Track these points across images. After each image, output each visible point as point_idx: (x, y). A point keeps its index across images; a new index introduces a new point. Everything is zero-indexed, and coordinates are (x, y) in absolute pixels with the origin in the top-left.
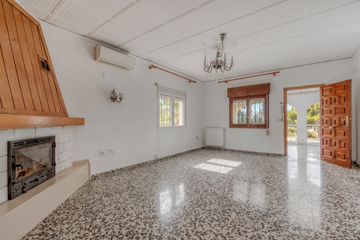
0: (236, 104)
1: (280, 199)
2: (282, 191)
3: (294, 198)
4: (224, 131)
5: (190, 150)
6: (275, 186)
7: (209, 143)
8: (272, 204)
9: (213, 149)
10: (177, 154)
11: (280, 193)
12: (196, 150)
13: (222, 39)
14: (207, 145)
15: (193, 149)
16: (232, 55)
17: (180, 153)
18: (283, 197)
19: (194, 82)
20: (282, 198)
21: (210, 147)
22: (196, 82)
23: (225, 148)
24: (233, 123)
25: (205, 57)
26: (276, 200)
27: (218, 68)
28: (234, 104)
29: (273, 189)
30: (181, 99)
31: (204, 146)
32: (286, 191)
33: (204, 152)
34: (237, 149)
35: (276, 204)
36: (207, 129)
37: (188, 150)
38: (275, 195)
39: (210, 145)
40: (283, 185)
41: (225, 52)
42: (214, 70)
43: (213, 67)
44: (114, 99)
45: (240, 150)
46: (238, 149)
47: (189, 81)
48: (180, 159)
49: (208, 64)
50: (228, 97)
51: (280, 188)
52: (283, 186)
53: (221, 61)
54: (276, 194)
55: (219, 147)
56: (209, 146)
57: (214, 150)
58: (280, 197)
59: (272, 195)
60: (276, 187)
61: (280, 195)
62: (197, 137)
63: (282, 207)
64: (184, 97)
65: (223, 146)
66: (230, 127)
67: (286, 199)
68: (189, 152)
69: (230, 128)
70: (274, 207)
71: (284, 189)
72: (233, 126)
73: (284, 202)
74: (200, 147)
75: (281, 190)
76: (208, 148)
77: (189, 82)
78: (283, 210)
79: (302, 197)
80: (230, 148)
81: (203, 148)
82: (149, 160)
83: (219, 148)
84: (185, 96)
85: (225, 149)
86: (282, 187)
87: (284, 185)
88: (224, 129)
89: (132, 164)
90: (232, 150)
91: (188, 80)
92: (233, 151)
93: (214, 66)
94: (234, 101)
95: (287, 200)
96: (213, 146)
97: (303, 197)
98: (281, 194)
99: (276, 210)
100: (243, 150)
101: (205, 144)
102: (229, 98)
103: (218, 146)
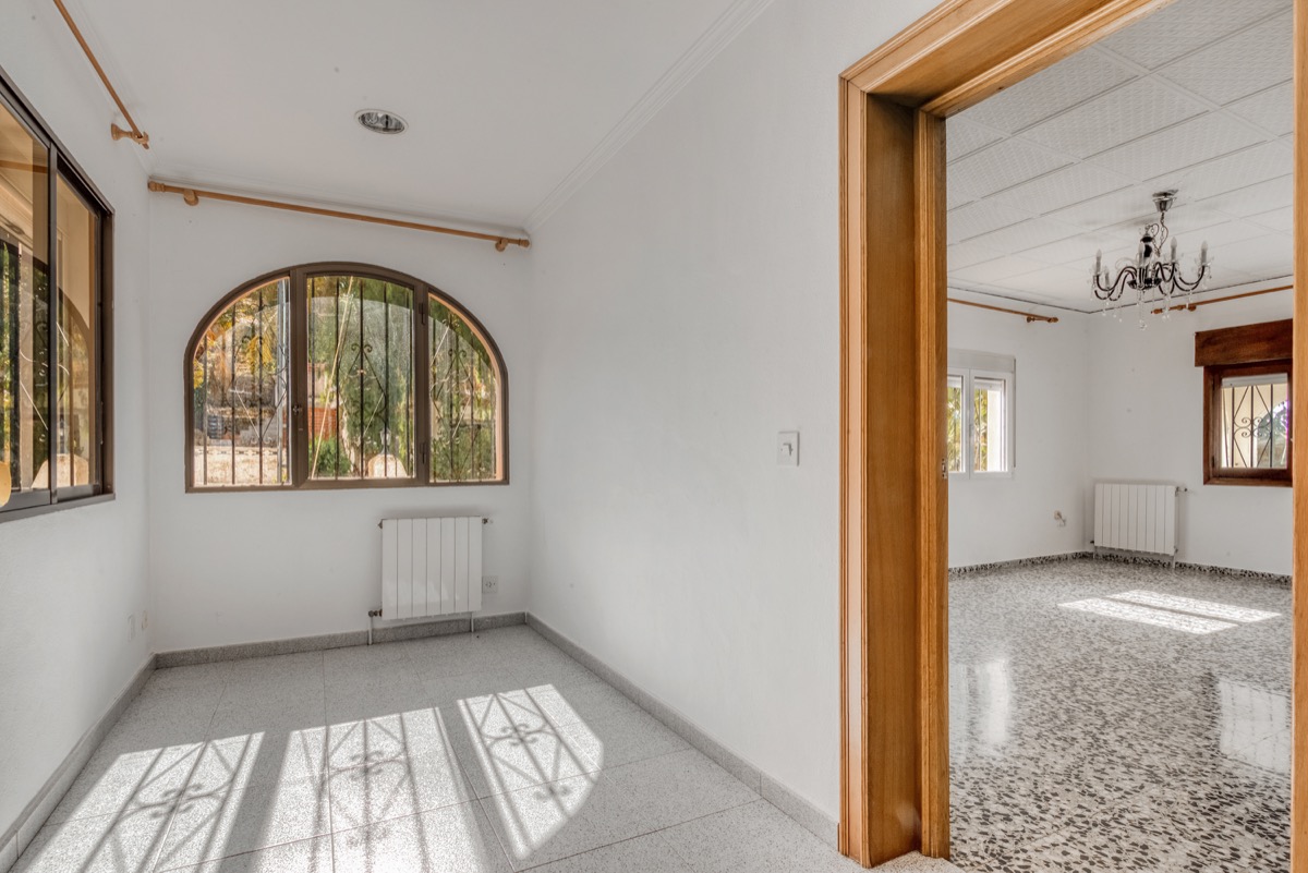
0: (1240, 391)
4: (1176, 495)
5: (1030, 557)
7: (1106, 540)
9: (1126, 561)
10: (984, 567)
12: (1053, 560)
13: (1163, 206)
14: (1102, 548)
15: (1043, 555)
16: (1205, 243)
17: (993, 562)
19: (1049, 320)
21: (1115, 554)
22: (1056, 320)
23: (1181, 561)
24: (1224, 465)
25: (1099, 259)
27: (1146, 288)
28: (1226, 392)
30: (999, 383)
31: (1089, 549)
33: (1087, 568)
34: (1237, 565)
36: (1099, 487)
37: (1023, 557)
39: (1116, 546)
41: (1174, 241)
42: (1130, 294)
43: (1126, 285)
45: (1254, 570)
46: (1245, 569)
47: (1026, 317)
48: (997, 581)
49: (1107, 278)
50: (1198, 364)
53: (1158, 266)
55: (1155, 554)
56: (1111, 549)
57: (1131, 566)
62: (1059, 514)
64: (1008, 376)
65: (1171, 552)
66: (1207, 480)
68: (1025, 565)
69: (1205, 483)
72: (1220, 476)
74: (1070, 551)
76: (1105, 557)
77: (1029, 320)
80: (1206, 563)
81: (1084, 557)
83: (1156, 558)
84: (1014, 372)
85: (1182, 567)
88: (1178, 489)
90: (1213, 570)
91: (1020, 316)
92: (1218, 573)
93: (1133, 283)
94: (1225, 381)
96: (1128, 551)
100: (1271, 572)
101: (1093, 542)
102: (1201, 369)
103: (1151, 550)
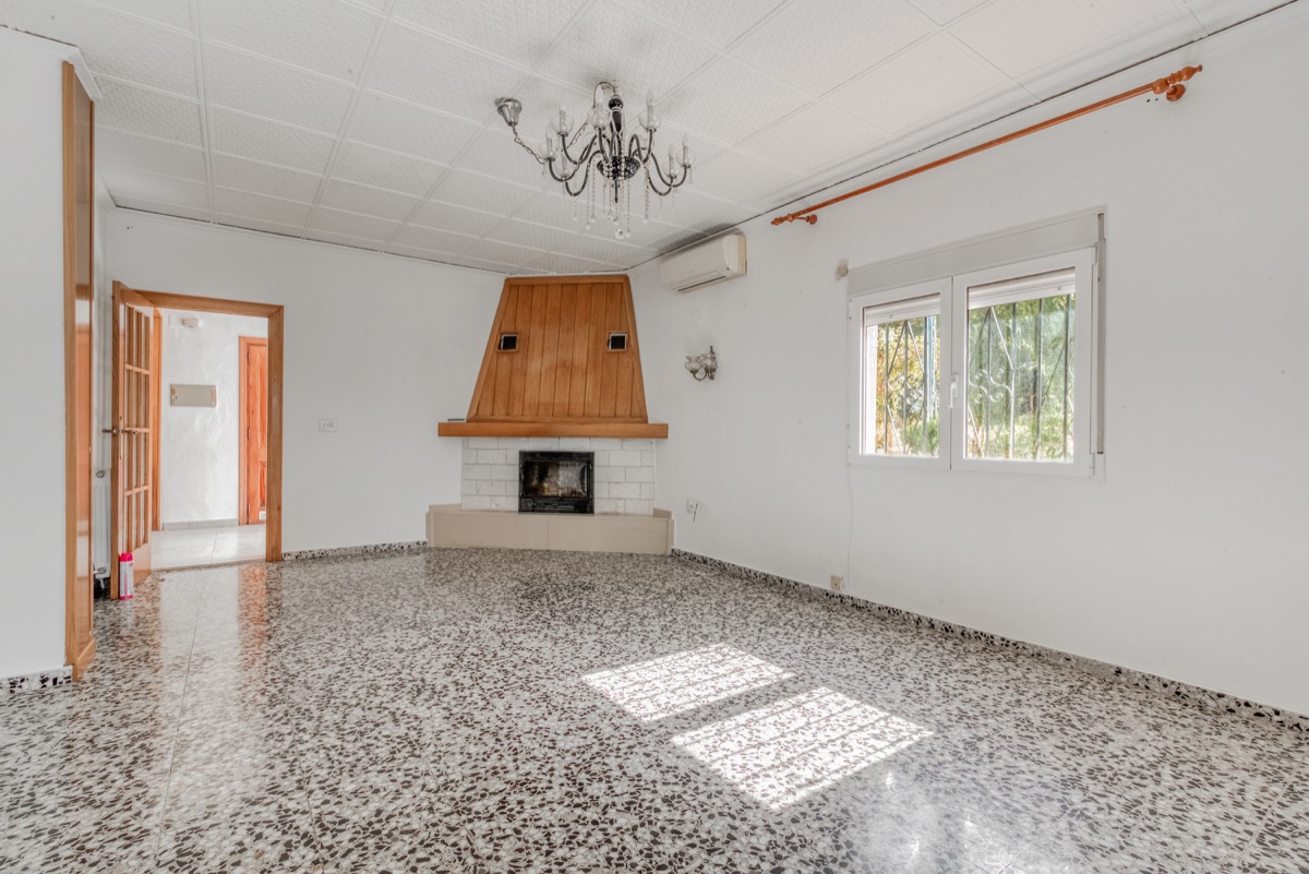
1: (286, 681)
2: (293, 710)
3: (243, 702)
6: (338, 717)
8: (299, 661)
11: (296, 698)
18: (281, 691)
20: (281, 686)
26: (294, 672)
29: (333, 701)
32: (280, 715)
35: (289, 666)
38: (309, 684)
40: (306, 737)
44: (710, 372)
51: (310, 719)
52: (304, 730)
54: (309, 688)
58: (290, 686)
59: (316, 681)
60: (330, 717)
61: (292, 692)
63: (269, 665)
67: (269, 688)
70: (290, 657)
71: (294, 722)
73: (270, 677)
75: (298, 710)
78: (264, 660)
79: (215, 720)
82: (806, 583)
86: (305, 724)
87: (301, 742)
89: (749, 567)
95: (263, 686)
97: (212, 717)
98: (292, 696)
99: (280, 655)
